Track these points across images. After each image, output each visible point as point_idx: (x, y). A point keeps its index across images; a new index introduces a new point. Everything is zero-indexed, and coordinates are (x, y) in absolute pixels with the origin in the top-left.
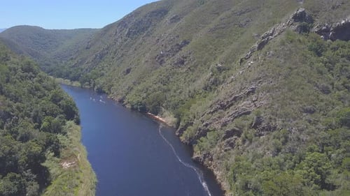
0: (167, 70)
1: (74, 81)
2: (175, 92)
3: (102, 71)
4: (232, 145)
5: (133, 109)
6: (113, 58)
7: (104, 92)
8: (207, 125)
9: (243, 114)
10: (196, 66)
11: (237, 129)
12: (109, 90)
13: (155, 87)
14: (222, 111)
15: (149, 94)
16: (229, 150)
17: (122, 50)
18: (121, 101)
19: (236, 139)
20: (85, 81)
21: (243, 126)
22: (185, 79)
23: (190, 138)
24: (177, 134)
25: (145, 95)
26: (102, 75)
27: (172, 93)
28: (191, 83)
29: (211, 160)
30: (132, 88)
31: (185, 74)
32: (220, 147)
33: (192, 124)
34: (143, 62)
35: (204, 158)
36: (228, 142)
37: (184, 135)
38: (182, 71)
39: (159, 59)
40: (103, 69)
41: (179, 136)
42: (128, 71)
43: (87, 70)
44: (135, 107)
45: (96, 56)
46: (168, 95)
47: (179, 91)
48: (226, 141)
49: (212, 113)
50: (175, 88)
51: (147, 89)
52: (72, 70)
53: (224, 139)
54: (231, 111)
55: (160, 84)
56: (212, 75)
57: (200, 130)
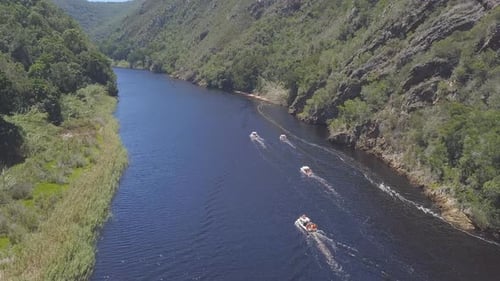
0: (269, 21)
1: (120, 60)
2: (284, 53)
3: (164, 43)
4: (427, 97)
5: (210, 86)
6: (180, 23)
7: (165, 72)
8: (360, 74)
9: (453, 30)
10: (322, 10)
11: (441, 60)
12: (172, 66)
13: (248, 49)
14: (396, 40)
15: (238, 61)
16: (421, 107)
17: (194, 9)
18: (190, 79)
19: (437, 82)
20: (137, 59)
21: (458, 53)
22: (302, 32)
23: (320, 111)
24: (291, 111)
25: (230, 63)
26: (163, 48)
27: (279, 55)
28: (313, 36)
29: (376, 134)
30: (209, 59)
31: (301, 26)
32: (397, 105)
33: (323, 85)
34: (228, 18)
35: (358, 134)
36: (418, 92)
37: (307, 108)
38: (296, 21)
39: (255, 10)
40: (164, 40)
41: (294, 114)
42: (203, 36)
43: (139, 43)
44: (214, 83)
45: (154, 22)
46: (271, 58)
47: (291, 51)
48: (412, 90)
49: (372, 50)
50: (284, 47)
51: (235, 54)
52: (117, 45)
53: (407, 87)
54: (420, 34)
55: (257, 44)
56: (356, 13)
57: (344, 87)
